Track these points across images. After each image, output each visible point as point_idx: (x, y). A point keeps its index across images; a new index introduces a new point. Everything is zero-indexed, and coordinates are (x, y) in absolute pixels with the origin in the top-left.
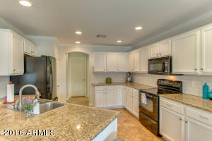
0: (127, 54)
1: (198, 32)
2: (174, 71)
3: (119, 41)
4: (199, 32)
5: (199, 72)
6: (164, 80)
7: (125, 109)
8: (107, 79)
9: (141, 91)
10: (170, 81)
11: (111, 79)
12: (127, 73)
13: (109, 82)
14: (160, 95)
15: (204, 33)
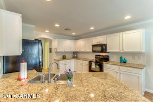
1: (121, 34)
2: (108, 51)
5: (122, 51)
6: (99, 56)
10: (103, 56)
11: (66, 56)
12: (74, 52)
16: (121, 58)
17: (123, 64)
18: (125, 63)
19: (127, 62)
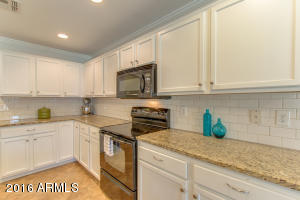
0: (81, 65)
2: (161, 90)
3: (63, 36)
4: (205, 14)
5: (206, 90)
7: (77, 163)
8: (40, 112)
9: (103, 132)
10: (153, 110)
11: (49, 111)
13: (44, 116)
14: (138, 138)
15: (215, 15)
16: (207, 117)
17: (212, 140)
18: (220, 136)
19: (228, 135)
